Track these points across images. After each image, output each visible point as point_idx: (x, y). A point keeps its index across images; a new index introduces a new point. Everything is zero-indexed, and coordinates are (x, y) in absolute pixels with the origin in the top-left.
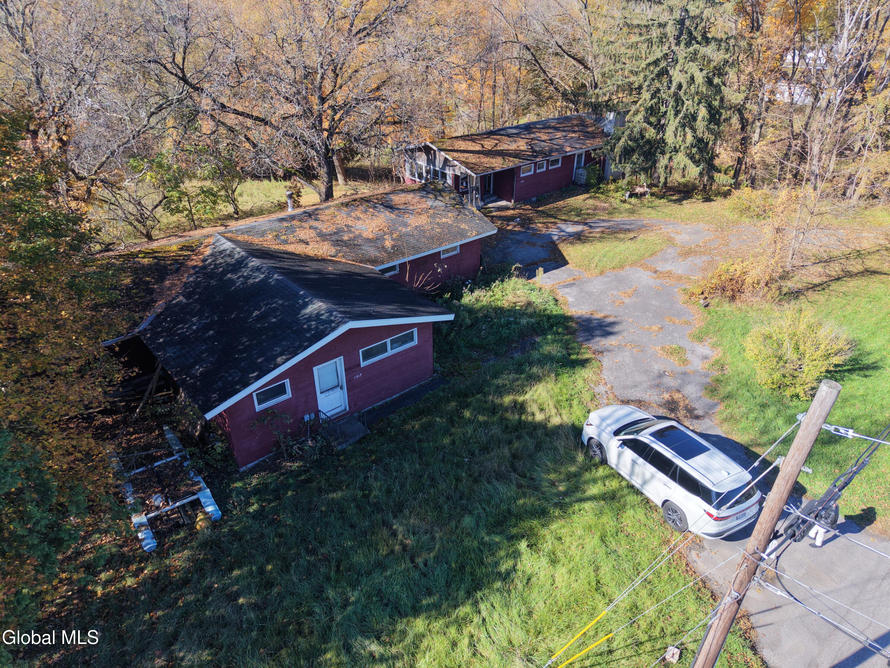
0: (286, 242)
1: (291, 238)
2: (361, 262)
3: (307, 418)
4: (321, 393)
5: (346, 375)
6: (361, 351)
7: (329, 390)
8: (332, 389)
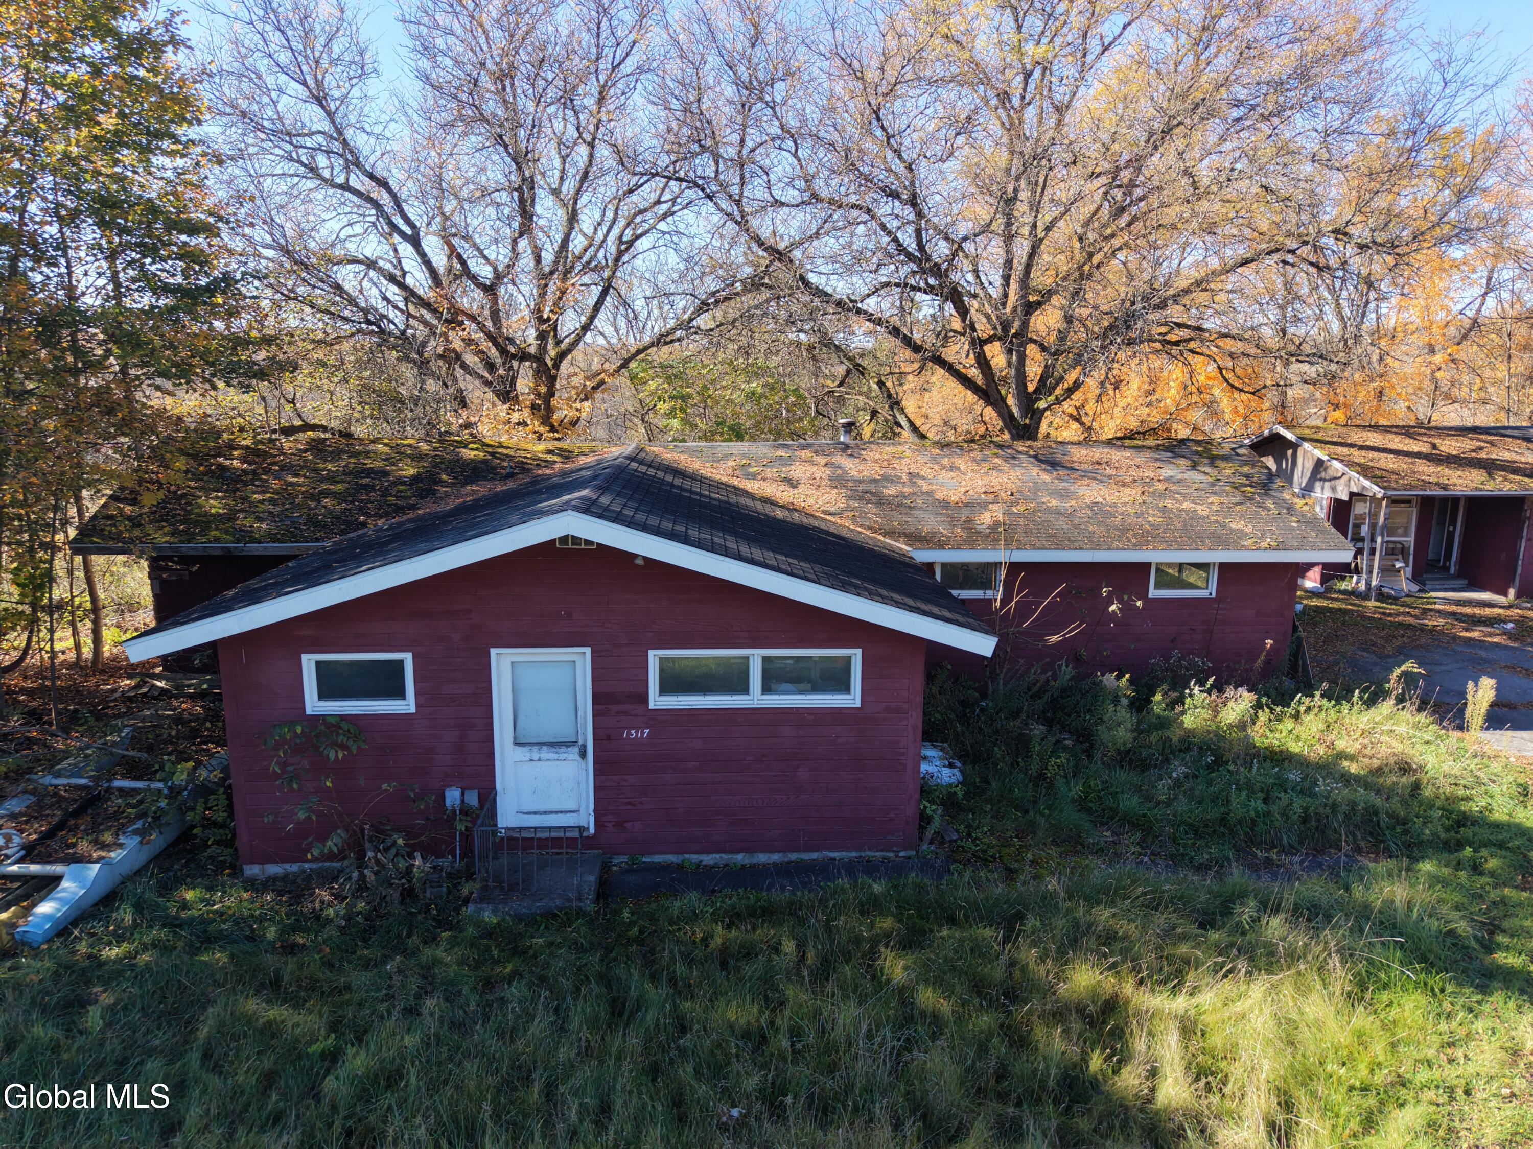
0: (753, 477)
1: (770, 472)
2: (886, 534)
3: (453, 796)
4: (517, 743)
5: (597, 714)
6: (654, 656)
7: (541, 744)
8: (553, 745)
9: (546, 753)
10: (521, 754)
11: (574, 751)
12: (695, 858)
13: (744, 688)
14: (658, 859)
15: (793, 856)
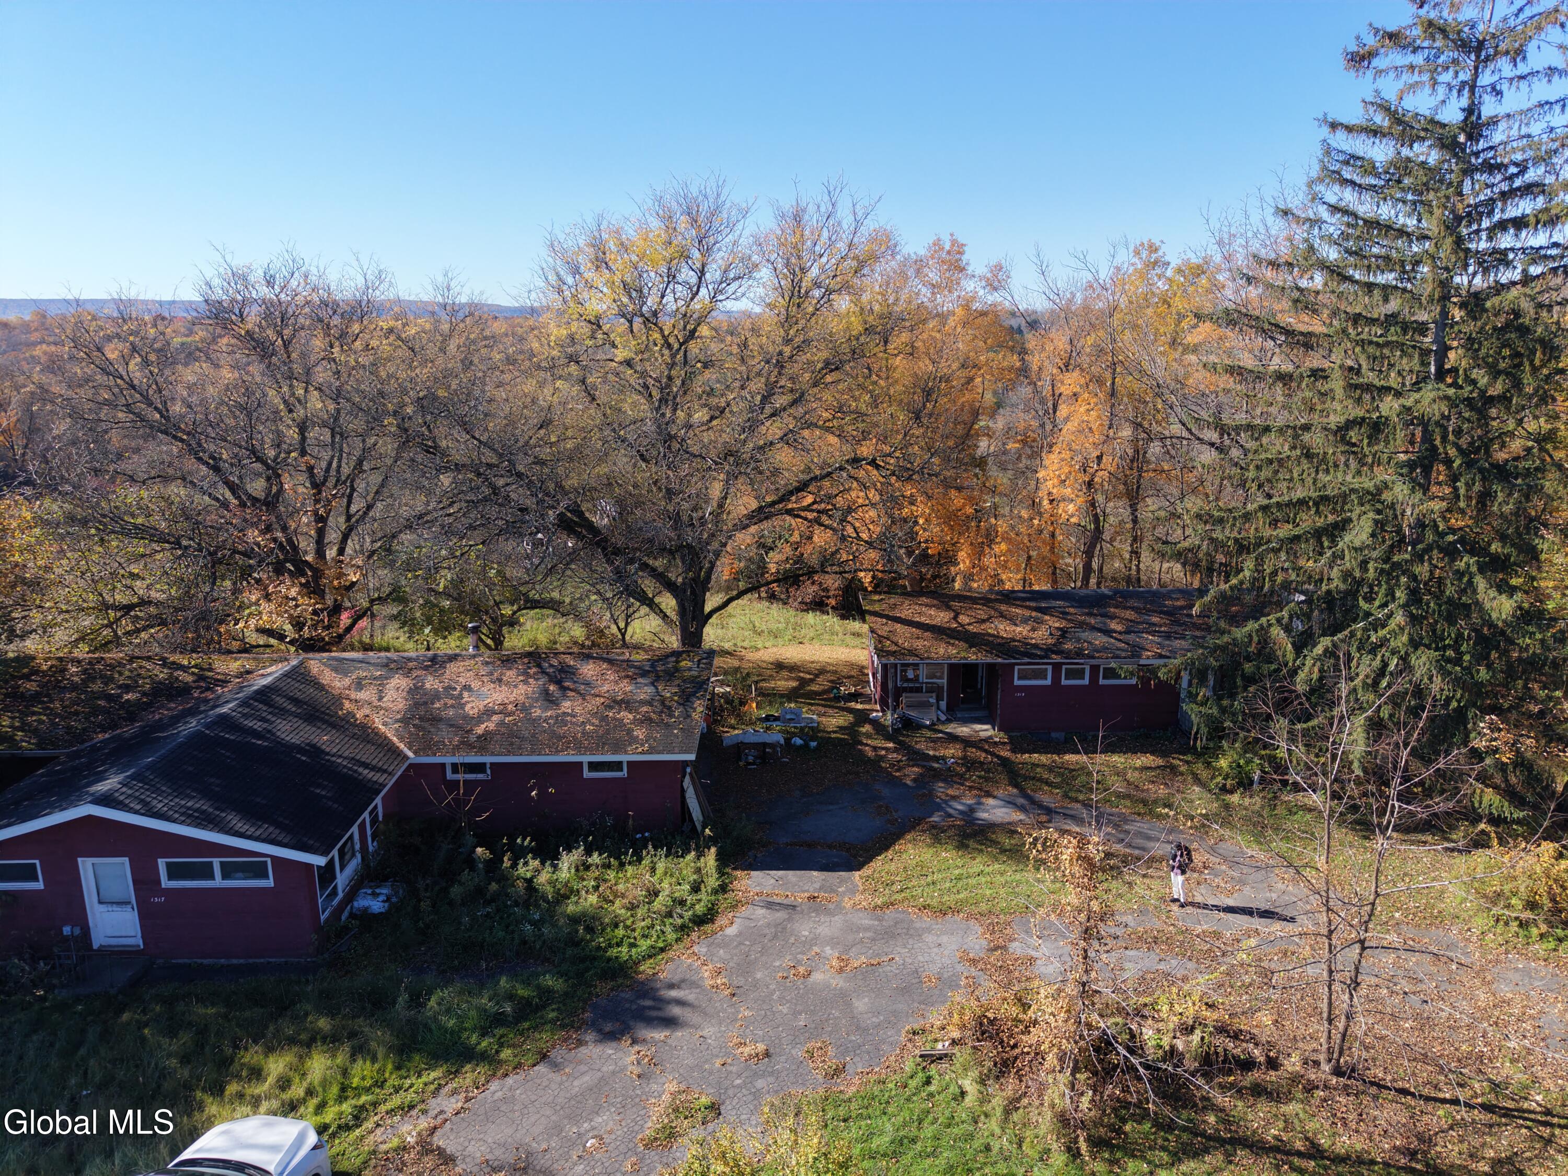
3: (67, 930)
4: (100, 902)
5: (136, 890)
6: (162, 863)
7: (113, 903)
8: (119, 903)
9: (115, 908)
10: (103, 908)
11: (129, 908)
12: (199, 961)
13: (212, 877)
14: (180, 961)
15: (251, 961)
